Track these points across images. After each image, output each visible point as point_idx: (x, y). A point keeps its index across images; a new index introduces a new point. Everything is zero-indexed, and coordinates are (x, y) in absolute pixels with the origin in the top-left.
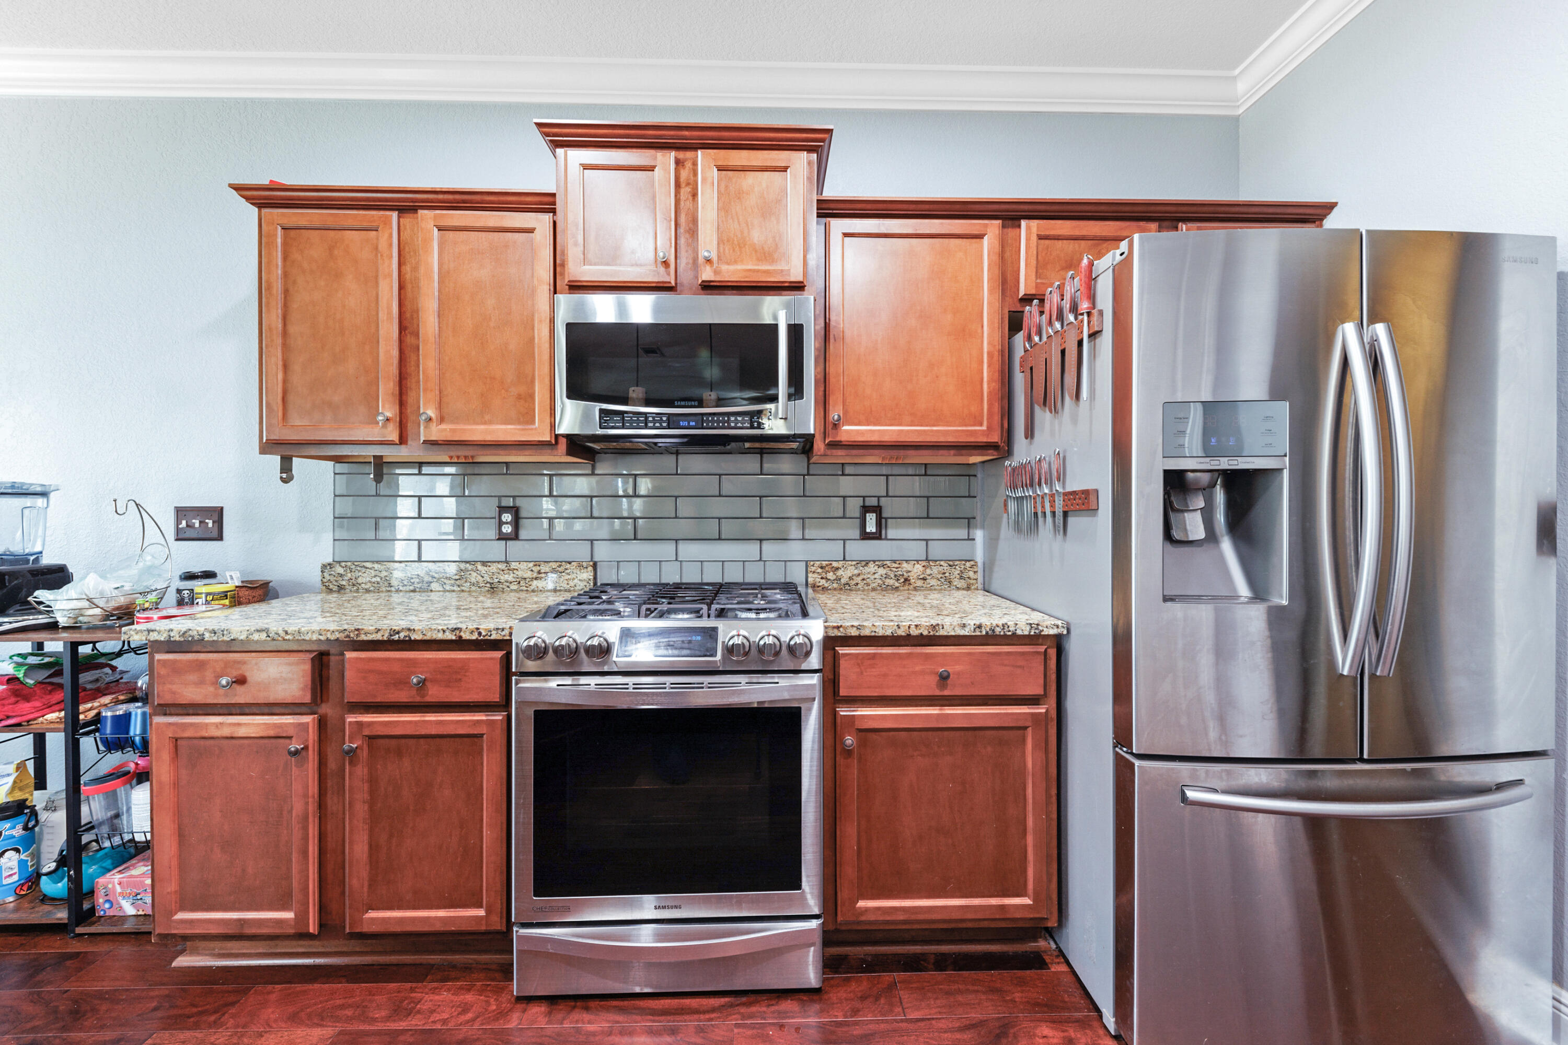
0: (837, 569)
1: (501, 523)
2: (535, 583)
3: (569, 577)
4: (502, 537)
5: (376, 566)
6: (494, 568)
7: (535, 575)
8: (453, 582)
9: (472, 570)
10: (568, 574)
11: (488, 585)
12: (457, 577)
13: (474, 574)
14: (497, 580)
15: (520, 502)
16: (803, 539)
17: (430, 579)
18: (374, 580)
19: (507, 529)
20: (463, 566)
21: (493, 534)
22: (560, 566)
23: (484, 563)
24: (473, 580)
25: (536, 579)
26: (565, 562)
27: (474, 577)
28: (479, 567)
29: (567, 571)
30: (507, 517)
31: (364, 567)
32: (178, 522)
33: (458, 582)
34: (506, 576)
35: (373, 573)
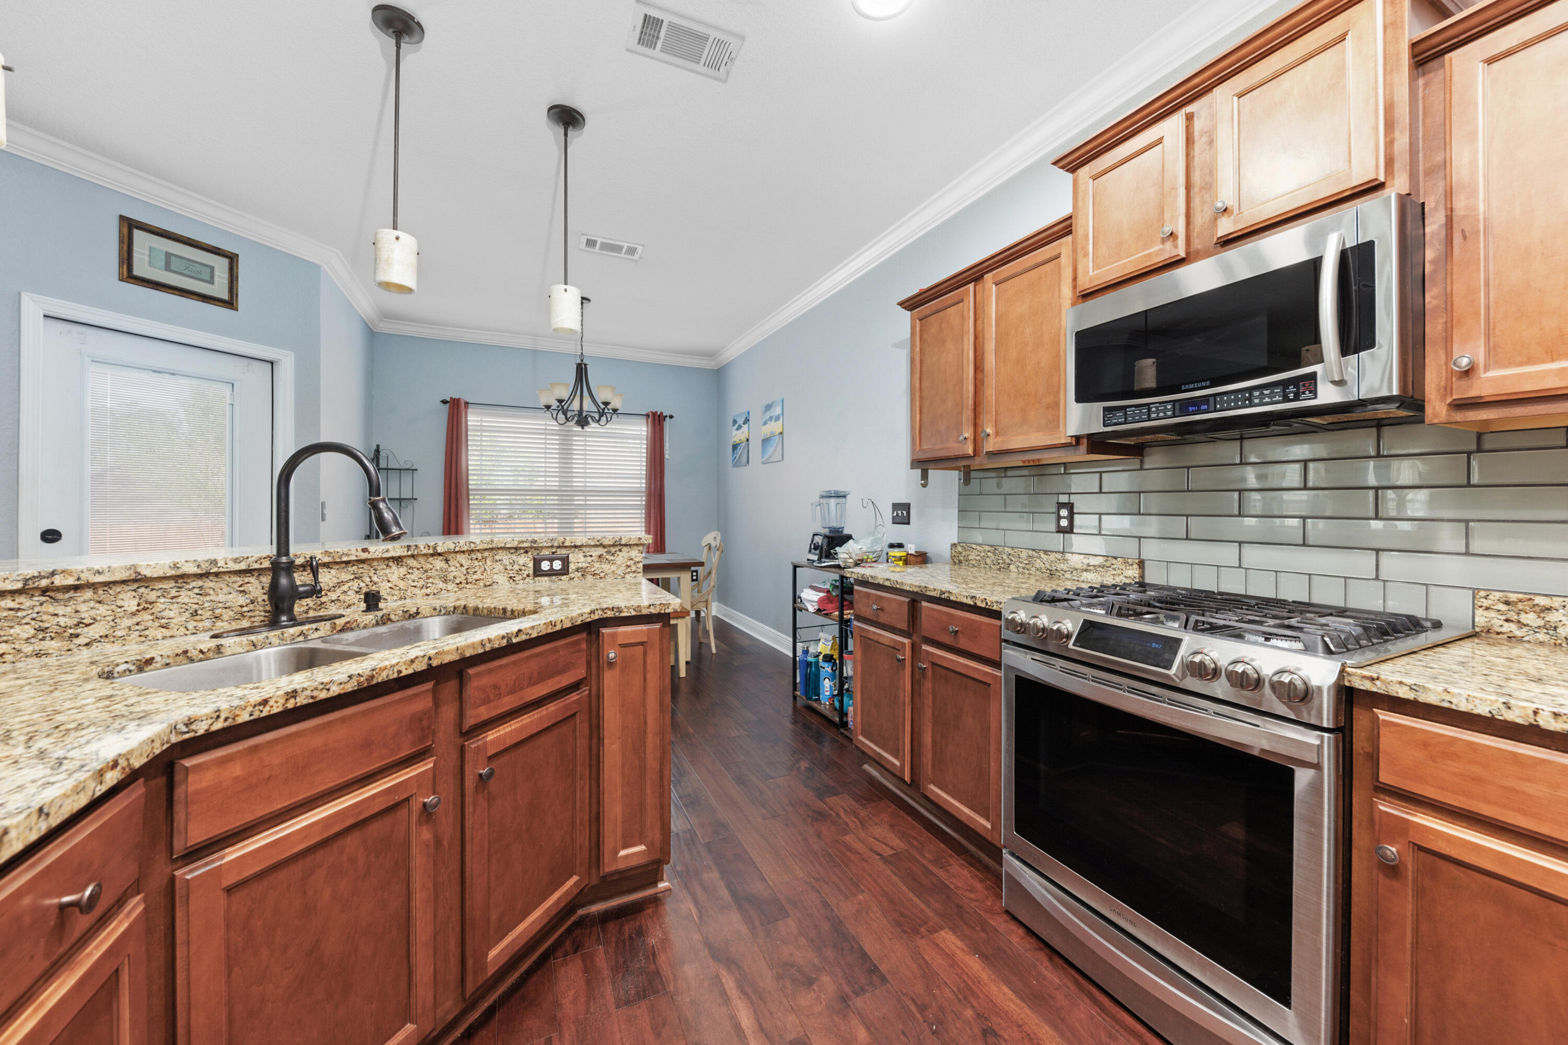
0: (1549, 609)
1: (1059, 518)
2: (1085, 574)
3: (1115, 572)
4: (1060, 530)
5: (979, 548)
6: (1053, 557)
7: (1085, 567)
8: (1024, 565)
9: (1037, 557)
10: (1114, 569)
11: (1048, 572)
12: (1027, 562)
13: (1038, 561)
14: (1054, 568)
15: (1073, 498)
16: (1467, 553)
17: (1009, 562)
18: (977, 558)
19: (1064, 523)
20: (1031, 553)
21: (1053, 527)
22: (1106, 561)
23: (1046, 552)
24: (1038, 566)
25: (1086, 570)
26: (1112, 557)
27: (1038, 563)
28: (1042, 555)
29: (1114, 567)
30: (1064, 513)
31: (972, 548)
32: (893, 513)
33: (1027, 566)
34: (1062, 565)
35: (977, 553)
